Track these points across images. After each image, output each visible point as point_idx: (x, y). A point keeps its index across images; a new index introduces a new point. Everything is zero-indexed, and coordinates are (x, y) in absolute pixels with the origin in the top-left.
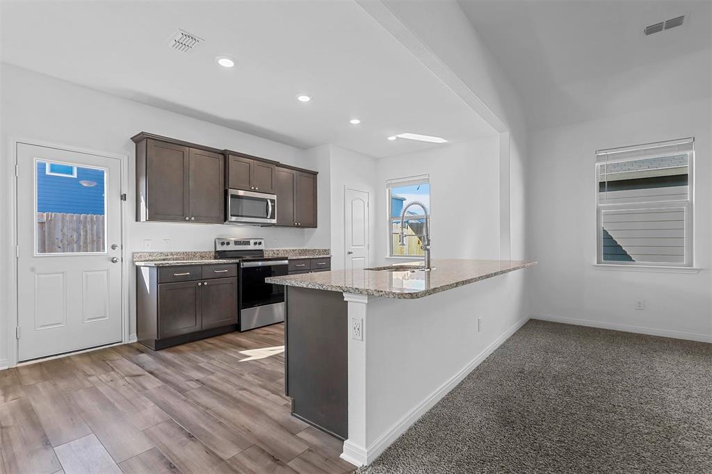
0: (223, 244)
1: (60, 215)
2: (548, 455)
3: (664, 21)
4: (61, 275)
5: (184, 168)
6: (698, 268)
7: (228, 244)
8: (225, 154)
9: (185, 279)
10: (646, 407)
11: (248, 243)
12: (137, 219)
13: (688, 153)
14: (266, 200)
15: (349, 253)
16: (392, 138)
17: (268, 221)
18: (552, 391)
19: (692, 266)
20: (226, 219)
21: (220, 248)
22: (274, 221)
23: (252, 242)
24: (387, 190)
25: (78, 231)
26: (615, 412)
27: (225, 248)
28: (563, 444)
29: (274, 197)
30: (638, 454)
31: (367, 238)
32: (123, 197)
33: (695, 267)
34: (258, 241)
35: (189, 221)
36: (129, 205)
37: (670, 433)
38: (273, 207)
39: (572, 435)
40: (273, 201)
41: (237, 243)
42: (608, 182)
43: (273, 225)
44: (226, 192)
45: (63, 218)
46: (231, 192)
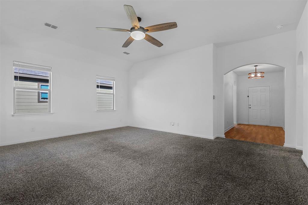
2: (43, 196)
3: (52, 25)
6: (53, 113)
10: (57, 162)
13: (49, 72)
18: (20, 176)
19: (50, 112)
26: (50, 169)
28: (44, 189)
30: (66, 176)
33: (51, 112)
37: (68, 165)
39: (44, 184)
42: (19, 76)
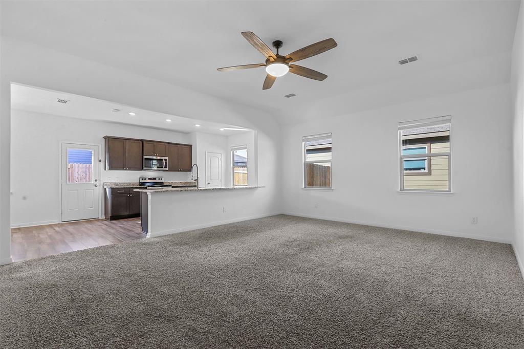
0: (143, 179)
1: (76, 165)
4: (76, 191)
5: (124, 148)
7: (145, 179)
8: (142, 141)
9: (122, 193)
11: (155, 179)
12: (105, 170)
14: (162, 160)
15: (208, 184)
16: (222, 129)
17: (164, 169)
20: (143, 169)
21: (141, 181)
22: (167, 169)
23: (157, 179)
24: (232, 152)
25: (85, 172)
27: (144, 181)
29: (167, 158)
31: (220, 176)
32: (100, 161)
34: (160, 178)
35: (126, 170)
36: (102, 164)
38: (166, 163)
40: (165, 160)
41: (149, 179)
43: (166, 171)
44: (143, 157)
45: (78, 167)
46: (145, 157)
